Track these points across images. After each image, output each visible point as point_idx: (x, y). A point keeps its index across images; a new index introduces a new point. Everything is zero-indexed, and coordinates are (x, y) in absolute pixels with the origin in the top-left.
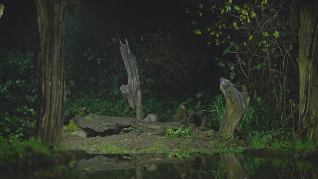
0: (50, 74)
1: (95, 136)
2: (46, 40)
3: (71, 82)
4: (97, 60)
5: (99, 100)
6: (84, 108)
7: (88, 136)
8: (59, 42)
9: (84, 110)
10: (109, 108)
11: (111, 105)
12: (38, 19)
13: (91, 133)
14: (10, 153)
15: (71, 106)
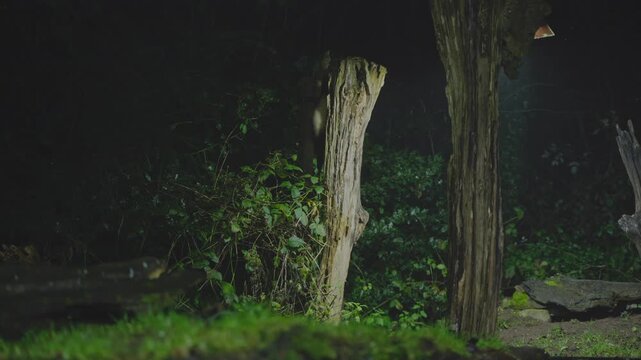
0: (471, 194)
1: (568, 319)
2: (463, 130)
3: (517, 210)
4: (571, 164)
5: (575, 246)
6: (545, 263)
7: (554, 319)
8: (486, 132)
9: (544, 267)
10: (597, 262)
11: (601, 257)
12: (448, 90)
13: (559, 313)
14: (390, 349)
15: (519, 257)
